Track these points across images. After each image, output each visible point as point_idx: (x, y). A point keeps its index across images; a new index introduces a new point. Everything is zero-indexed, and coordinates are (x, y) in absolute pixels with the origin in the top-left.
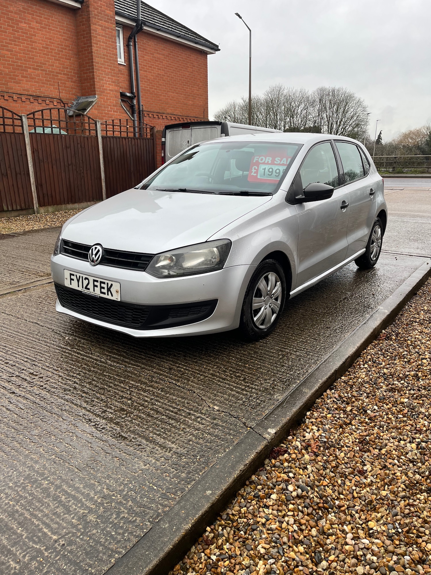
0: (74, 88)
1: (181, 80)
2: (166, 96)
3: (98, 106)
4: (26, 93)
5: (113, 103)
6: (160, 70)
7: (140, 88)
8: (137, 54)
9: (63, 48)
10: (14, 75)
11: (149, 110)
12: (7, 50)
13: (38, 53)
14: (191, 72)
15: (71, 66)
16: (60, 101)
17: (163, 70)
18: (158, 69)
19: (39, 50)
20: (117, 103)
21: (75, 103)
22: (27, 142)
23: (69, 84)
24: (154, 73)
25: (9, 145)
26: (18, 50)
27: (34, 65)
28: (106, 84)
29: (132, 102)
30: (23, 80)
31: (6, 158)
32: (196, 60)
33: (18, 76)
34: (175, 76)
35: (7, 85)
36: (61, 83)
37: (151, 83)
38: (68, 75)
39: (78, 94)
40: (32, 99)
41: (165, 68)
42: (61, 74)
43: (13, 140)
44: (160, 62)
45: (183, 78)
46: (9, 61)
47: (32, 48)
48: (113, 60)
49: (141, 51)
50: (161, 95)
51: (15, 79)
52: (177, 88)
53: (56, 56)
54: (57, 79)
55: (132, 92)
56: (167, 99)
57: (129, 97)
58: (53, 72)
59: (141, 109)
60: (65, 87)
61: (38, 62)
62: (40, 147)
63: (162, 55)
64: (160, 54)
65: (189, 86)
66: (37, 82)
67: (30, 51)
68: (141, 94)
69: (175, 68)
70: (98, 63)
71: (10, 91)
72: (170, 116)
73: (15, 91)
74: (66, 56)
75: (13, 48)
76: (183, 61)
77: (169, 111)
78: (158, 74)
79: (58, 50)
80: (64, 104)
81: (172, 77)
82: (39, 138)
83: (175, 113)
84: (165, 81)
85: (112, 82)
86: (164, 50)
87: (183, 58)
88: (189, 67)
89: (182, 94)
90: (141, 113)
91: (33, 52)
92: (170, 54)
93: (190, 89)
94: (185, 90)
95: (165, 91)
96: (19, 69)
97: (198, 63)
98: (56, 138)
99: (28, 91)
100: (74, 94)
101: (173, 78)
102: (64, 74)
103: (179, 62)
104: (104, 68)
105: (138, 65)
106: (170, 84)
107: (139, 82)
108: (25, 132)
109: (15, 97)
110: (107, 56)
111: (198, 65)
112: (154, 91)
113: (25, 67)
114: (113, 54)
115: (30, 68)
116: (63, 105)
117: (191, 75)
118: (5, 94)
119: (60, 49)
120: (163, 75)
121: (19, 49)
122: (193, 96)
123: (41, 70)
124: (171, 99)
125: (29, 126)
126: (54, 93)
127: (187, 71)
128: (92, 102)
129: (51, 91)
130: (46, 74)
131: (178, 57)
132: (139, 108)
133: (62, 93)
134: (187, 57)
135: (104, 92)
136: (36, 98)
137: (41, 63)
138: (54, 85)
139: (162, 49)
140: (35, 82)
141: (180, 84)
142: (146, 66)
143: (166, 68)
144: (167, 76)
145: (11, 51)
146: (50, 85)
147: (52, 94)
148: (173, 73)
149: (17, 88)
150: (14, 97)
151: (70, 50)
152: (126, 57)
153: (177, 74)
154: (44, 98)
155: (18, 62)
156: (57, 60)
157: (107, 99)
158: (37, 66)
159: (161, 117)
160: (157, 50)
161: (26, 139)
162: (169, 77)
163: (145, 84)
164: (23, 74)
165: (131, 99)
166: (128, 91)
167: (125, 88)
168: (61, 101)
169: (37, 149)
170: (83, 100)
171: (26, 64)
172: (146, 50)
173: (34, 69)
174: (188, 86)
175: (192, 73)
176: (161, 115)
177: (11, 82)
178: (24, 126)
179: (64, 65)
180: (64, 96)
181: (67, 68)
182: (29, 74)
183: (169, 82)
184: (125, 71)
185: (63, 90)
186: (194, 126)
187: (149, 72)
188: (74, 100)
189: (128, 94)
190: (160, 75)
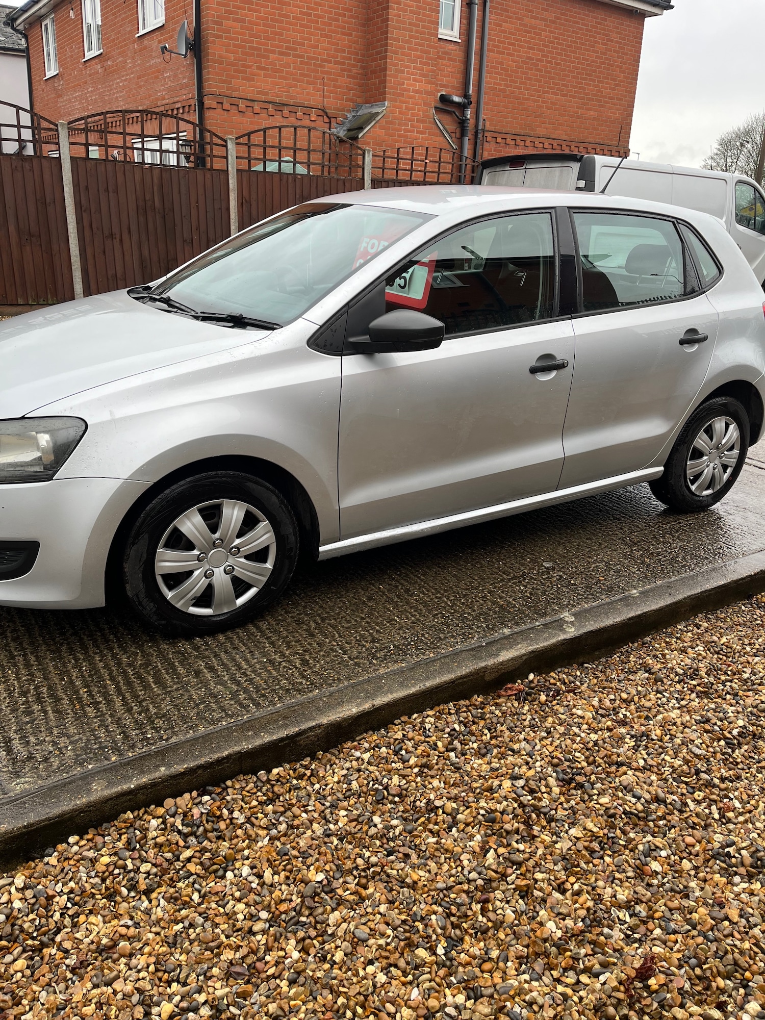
0: (352, 89)
1: (576, 68)
2: (538, 101)
3: (387, 122)
4: (263, 98)
5: (418, 115)
6: (532, 49)
7: (484, 85)
8: (487, 20)
9: (339, 14)
10: (243, 66)
11: (498, 128)
12: (235, 20)
13: (290, 23)
14: (602, 53)
15: (350, 47)
16: (322, 113)
17: (539, 50)
18: (529, 48)
19: (294, 18)
20: (425, 116)
21: (350, 116)
22: (231, 186)
23: (344, 81)
24: (518, 56)
25: (201, 191)
26: (254, 19)
27: (281, 47)
28: (409, 79)
29: (463, 114)
30: (259, 75)
31: (194, 212)
32: (617, 28)
33: (249, 67)
34: (565, 61)
35: (230, 82)
36: (329, 79)
37: (511, 76)
38: (344, 64)
39: (358, 100)
40: (271, 109)
41: (544, 46)
42: (330, 62)
43: (208, 183)
44: (535, 33)
45: (582, 64)
46: (237, 39)
47: (280, 15)
48: (429, 34)
49: (496, 14)
50: (528, 99)
51: (245, 72)
52: (566, 86)
53: (324, 30)
54: (322, 72)
55: (466, 96)
56: (541, 107)
57: (458, 104)
58: (317, 59)
59: (480, 128)
60: (335, 86)
61: (289, 42)
62: (254, 196)
63: (542, 19)
64: (536, 18)
65: (594, 81)
66: (285, 78)
67: (277, 21)
68: (484, 98)
69: (568, 46)
70: (397, 40)
71: (235, 94)
72: (542, 140)
73: (243, 95)
74: (344, 28)
75: (246, 16)
76: (587, 30)
77: (541, 131)
78: (528, 58)
79: (329, 18)
80: (329, 118)
81: (556, 64)
82: (254, 179)
83: (553, 136)
84: (541, 71)
85: (422, 75)
86: (547, 10)
87: (587, 25)
88: (598, 43)
89: (574, 97)
90: (480, 136)
91: (282, 22)
92: (560, 19)
93: (594, 86)
94: (584, 89)
95: (538, 91)
96: (253, 55)
97: (621, 34)
98: (284, 181)
99: (266, 94)
100: (351, 100)
101: (560, 64)
102: (336, 62)
103: (577, 33)
104: (409, 48)
105: (486, 41)
106: (551, 78)
107: (484, 74)
108: (230, 168)
109: (242, 106)
110: (417, 26)
111: (621, 38)
112: (513, 92)
113: (266, 50)
114: (430, 22)
115: (273, 52)
116: (327, 120)
117: (601, 58)
118: (225, 100)
119: (333, 16)
120: (538, 60)
121: (258, 17)
122: (599, 101)
123: (295, 56)
124: (547, 108)
125: (237, 157)
126: (315, 99)
127: (594, 51)
128: (377, 114)
129: (308, 94)
130: (302, 63)
131: (577, 23)
132: (477, 126)
133: (329, 97)
134: (596, 23)
135: (402, 95)
136: (280, 106)
137: (294, 43)
138: (314, 83)
139: (543, 9)
140: (280, 78)
141: (574, 77)
142: (503, 43)
143: (547, 46)
144: (547, 62)
145: (243, 21)
146: (308, 83)
147: (309, 100)
148: (560, 54)
149: (247, 89)
150: (240, 105)
151: (352, 17)
152: (464, 27)
153: (569, 56)
154: (294, 108)
155: (252, 42)
156: (326, 36)
157: (407, 108)
158: (287, 48)
159: (522, 143)
160: (531, 11)
161: (230, 182)
162: (550, 62)
163: (496, 78)
164: (261, 63)
165: (462, 107)
166: (460, 92)
167: (453, 87)
168: (324, 112)
169: (248, 199)
170: (365, 111)
171: (267, 45)
172: (507, 11)
173: (281, 53)
174: (590, 80)
175: (605, 54)
176: (523, 138)
177: (237, 78)
178: (229, 157)
179: (338, 45)
180: (331, 103)
181: (344, 51)
182: (271, 64)
183: (550, 72)
184: (459, 54)
185: (331, 92)
186: (530, 163)
187: (508, 54)
188: (349, 111)
189: (456, 99)
190: (532, 59)
